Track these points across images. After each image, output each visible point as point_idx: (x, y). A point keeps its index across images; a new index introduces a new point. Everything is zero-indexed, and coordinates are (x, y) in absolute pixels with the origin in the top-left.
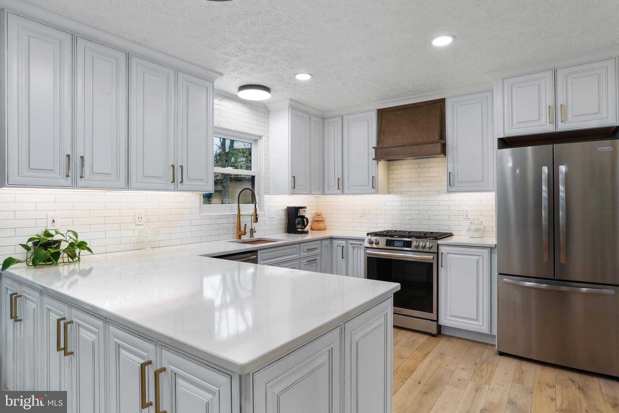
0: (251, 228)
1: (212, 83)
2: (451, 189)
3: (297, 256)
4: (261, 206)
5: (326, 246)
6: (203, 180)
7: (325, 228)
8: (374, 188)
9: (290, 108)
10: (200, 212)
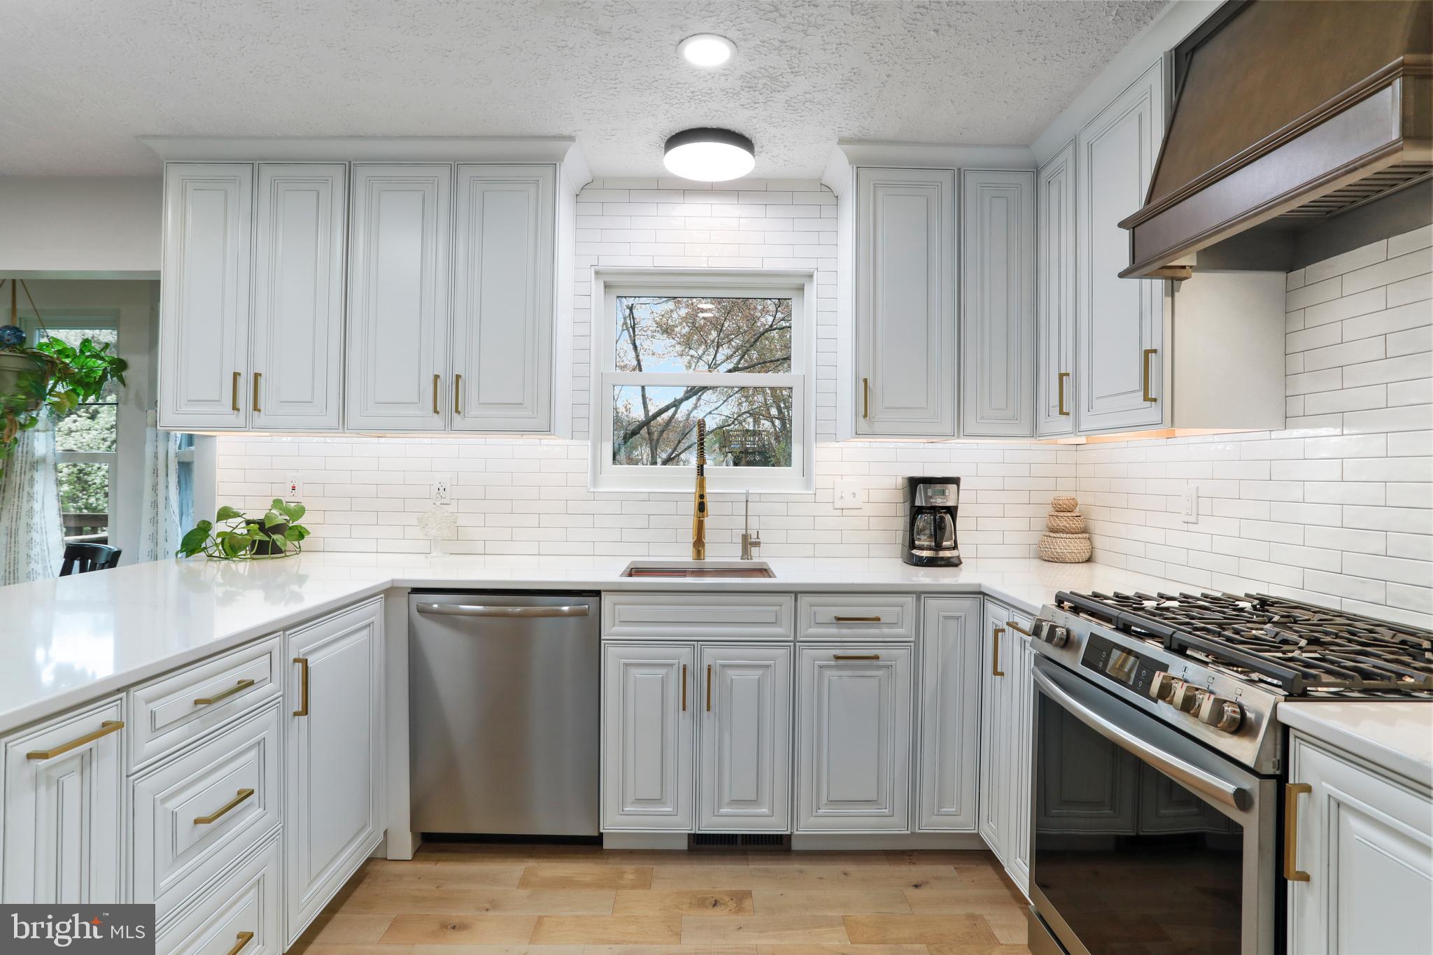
0: (744, 533)
1: (552, 169)
3: (782, 631)
4: (805, 471)
5: (946, 618)
6: (521, 404)
7: (1088, 555)
8: (1155, 400)
9: (855, 168)
10: (595, 482)
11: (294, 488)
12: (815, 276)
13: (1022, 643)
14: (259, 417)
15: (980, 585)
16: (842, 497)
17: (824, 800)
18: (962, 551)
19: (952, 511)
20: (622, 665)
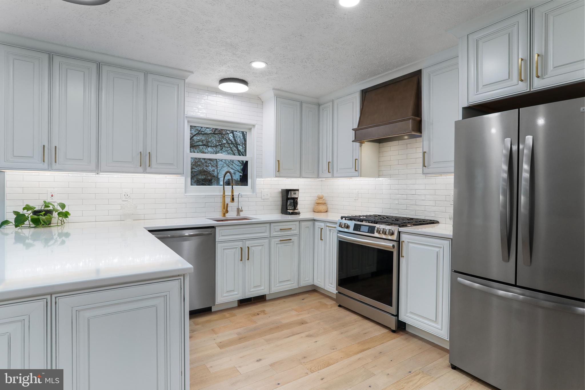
0: (238, 208)
1: (183, 81)
2: (426, 170)
3: (266, 234)
4: (253, 188)
5: (306, 227)
6: (173, 164)
7: (326, 210)
8: (357, 171)
9: (275, 98)
10: (185, 193)
11: (52, 196)
12: (256, 126)
13: (330, 230)
14: (56, 165)
15: (314, 218)
16: (264, 196)
17: (278, 282)
18: (301, 210)
19: (297, 198)
20: (222, 249)
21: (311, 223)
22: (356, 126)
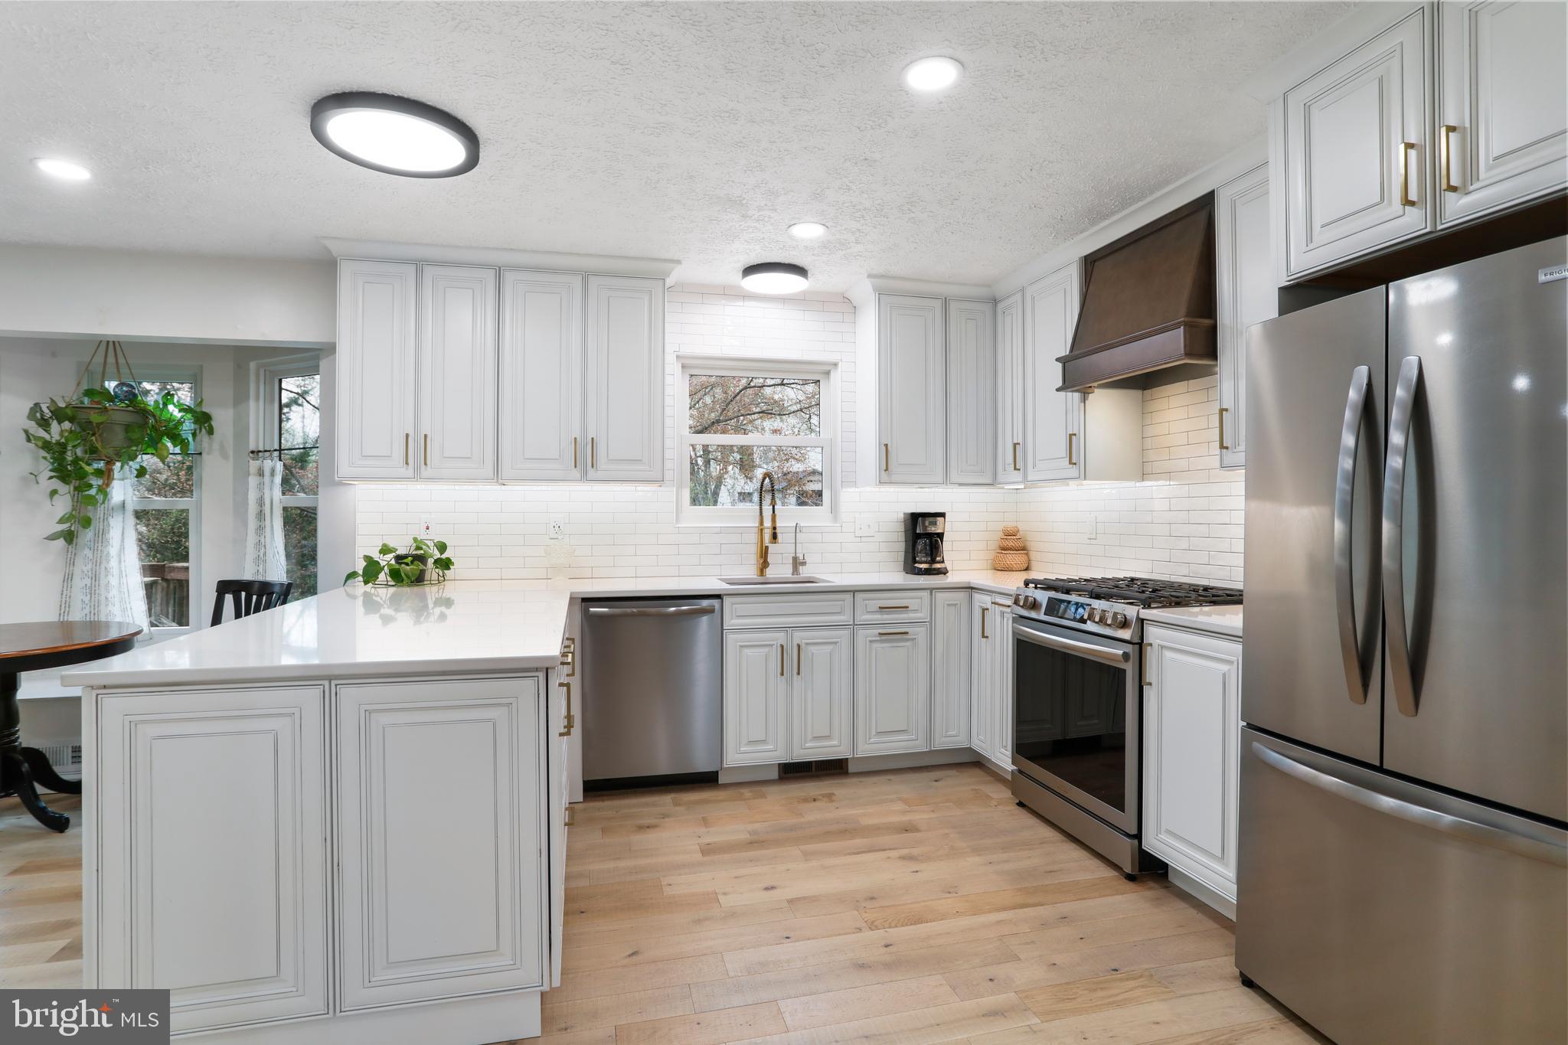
0: (794, 555)
1: (661, 282)
2: (1226, 458)
3: (845, 618)
4: (834, 510)
5: (948, 605)
6: (640, 460)
7: (1025, 566)
8: (1075, 464)
9: (877, 295)
10: (678, 520)
11: (428, 528)
12: (840, 365)
13: (1002, 614)
14: (426, 470)
15: (969, 583)
16: (861, 528)
17: (874, 733)
18: (947, 564)
19: (941, 536)
20: (738, 647)
21: (961, 596)
22: (1064, 350)
